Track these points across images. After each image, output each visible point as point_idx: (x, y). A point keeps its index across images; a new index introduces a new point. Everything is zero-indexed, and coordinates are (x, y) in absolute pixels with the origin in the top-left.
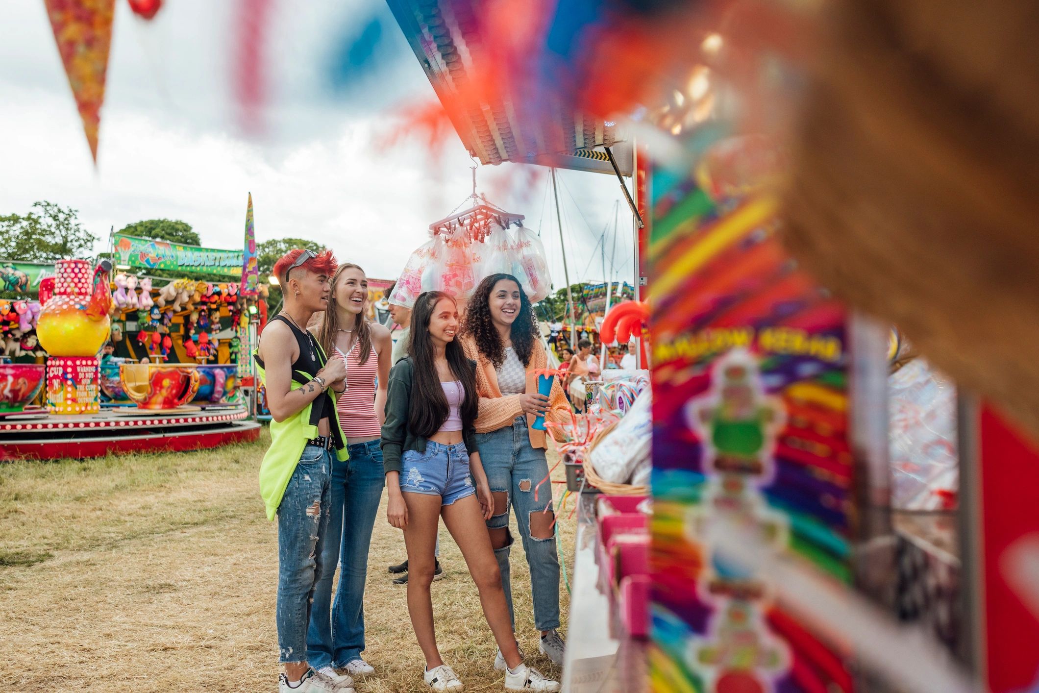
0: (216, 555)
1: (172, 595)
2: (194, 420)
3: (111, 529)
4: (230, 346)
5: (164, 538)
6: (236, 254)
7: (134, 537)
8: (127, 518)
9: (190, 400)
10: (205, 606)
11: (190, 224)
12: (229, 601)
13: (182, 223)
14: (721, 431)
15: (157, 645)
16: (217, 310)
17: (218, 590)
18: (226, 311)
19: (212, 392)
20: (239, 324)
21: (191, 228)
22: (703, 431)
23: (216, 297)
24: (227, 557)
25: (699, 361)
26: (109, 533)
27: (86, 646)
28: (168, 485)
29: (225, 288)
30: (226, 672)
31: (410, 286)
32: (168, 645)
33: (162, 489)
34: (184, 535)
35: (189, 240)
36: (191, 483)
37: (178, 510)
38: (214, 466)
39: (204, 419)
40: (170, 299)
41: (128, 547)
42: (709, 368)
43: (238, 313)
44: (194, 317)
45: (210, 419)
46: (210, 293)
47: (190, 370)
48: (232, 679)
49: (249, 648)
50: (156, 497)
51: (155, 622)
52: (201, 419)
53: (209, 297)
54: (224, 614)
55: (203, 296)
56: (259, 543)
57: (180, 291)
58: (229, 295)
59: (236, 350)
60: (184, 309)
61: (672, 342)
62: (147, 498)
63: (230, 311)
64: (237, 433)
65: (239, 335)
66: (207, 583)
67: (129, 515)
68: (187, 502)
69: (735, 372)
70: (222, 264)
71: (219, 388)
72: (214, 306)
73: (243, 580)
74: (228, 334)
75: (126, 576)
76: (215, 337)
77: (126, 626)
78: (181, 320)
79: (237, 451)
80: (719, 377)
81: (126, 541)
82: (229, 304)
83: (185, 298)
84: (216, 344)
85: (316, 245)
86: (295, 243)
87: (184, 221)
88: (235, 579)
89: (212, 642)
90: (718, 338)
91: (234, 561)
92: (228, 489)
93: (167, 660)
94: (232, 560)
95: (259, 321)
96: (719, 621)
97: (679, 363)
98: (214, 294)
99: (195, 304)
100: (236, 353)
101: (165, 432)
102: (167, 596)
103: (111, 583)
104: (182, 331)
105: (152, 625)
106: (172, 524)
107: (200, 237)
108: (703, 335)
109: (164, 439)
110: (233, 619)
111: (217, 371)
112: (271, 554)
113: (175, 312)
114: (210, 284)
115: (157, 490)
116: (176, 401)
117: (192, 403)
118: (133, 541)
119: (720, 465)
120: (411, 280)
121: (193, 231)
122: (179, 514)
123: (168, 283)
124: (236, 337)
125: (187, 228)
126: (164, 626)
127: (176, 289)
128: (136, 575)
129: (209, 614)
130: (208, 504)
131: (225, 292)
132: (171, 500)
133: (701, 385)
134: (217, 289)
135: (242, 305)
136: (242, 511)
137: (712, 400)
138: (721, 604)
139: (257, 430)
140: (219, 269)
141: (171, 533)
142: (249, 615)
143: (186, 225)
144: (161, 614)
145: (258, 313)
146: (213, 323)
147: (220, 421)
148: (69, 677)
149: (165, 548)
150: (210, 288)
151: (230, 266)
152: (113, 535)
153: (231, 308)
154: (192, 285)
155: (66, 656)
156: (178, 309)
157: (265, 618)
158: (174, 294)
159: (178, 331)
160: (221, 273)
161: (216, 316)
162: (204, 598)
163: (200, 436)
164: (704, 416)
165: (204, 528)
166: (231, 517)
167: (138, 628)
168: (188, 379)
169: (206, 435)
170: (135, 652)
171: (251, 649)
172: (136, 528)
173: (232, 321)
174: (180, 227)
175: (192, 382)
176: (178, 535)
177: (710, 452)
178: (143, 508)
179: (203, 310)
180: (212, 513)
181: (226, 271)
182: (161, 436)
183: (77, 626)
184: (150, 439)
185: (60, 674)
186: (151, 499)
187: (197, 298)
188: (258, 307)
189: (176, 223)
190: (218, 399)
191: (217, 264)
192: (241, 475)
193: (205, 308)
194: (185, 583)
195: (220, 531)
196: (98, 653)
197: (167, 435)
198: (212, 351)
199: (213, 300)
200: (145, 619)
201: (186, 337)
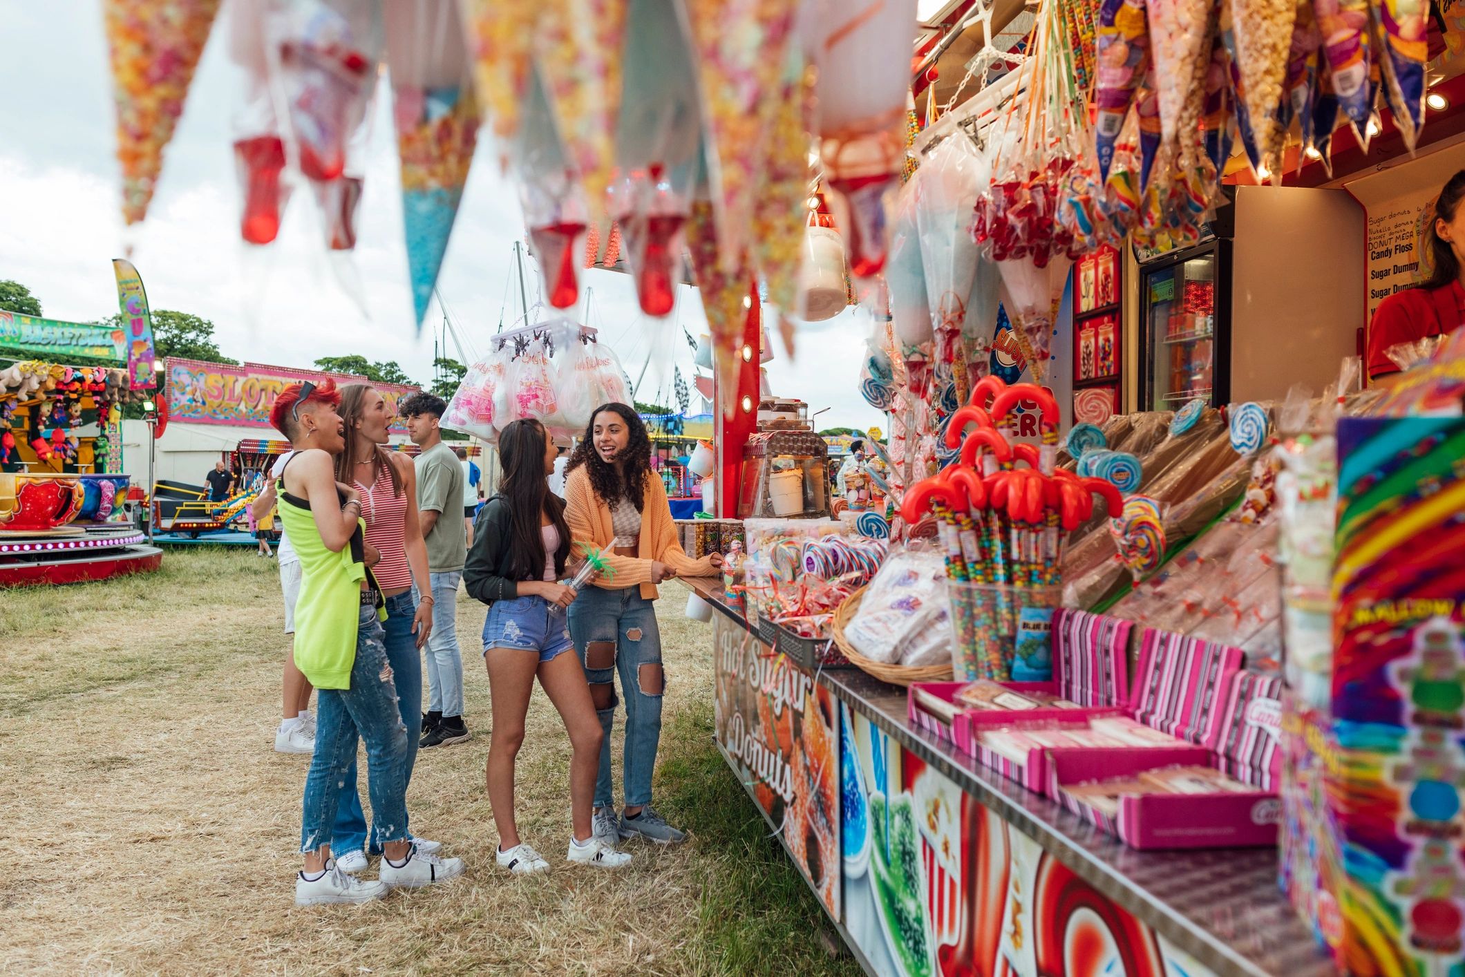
0: (168, 719)
1: (131, 771)
2: (77, 544)
3: (8, 688)
4: (95, 446)
5: (86, 698)
6: (103, 331)
7: (45, 698)
8: (24, 673)
9: (72, 519)
10: (182, 783)
11: (26, 286)
12: (208, 776)
13: (15, 285)
14: (1421, 689)
15: (141, 835)
16: (77, 401)
17: (188, 763)
18: (89, 402)
19: (97, 509)
20: (108, 419)
21: (28, 292)
22: (1404, 689)
23: (77, 385)
24: (184, 721)
25: (1397, 627)
26: (7, 692)
27: (46, 841)
28: (62, 629)
29: (88, 374)
30: (246, 864)
31: (473, 407)
32: (157, 835)
33: (57, 634)
34: (110, 693)
35: (25, 306)
36: (94, 626)
37: (90, 661)
38: (115, 601)
39: (91, 544)
40: (14, 385)
41: (45, 710)
42: (1410, 633)
43: (107, 405)
44: (46, 409)
45: (99, 543)
46: (70, 379)
47: (71, 482)
48: (258, 872)
49: (263, 833)
50: (52, 645)
51: (126, 807)
52: (86, 543)
53: (67, 385)
54: (210, 793)
55: (59, 383)
56: (219, 702)
57: (28, 375)
58: (95, 381)
59: (103, 451)
60: (32, 396)
61: (1372, 609)
62: (40, 647)
63: (96, 402)
64: (135, 561)
65: (107, 432)
66: (169, 754)
67: (24, 668)
68: (97, 651)
69: (1437, 637)
70: (82, 342)
71: (106, 504)
72: (74, 396)
73: (214, 749)
74: (91, 430)
75: (59, 749)
76: (74, 434)
77: (86, 813)
78: (25, 412)
79: (139, 583)
80: (1420, 641)
81: (36, 703)
82: (95, 393)
83: (35, 385)
84: (76, 443)
85: (199, 320)
86: (171, 317)
87: (18, 282)
88: (205, 749)
89: (212, 829)
90: (1420, 607)
91: (195, 726)
92: (145, 634)
93: (161, 854)
94: (192, 724)
95: (157, 420)
96: (1416, 857)
97: (1379, 627)
98: (74, 380)
99: (47, 392)
100: (103, 456)
101: (40, 560)
102: (124, 773)
103: (41, 759)
104: (27, 426)
105: (122, 810)
106: (91, 679)
107: (40, 303)
108: (1404, 604)
109: (39, 567)
110: (226, 799)
111: (104, 483)
112: (240, 716)
113: (19, 400)
114: (69, 367)
115: (50, 635)
116: (52, 520)
117: (75, 523)
118: (44, 702)
119: (1418, 719)
120: (473, 400)
121: (30, 295)
122: (93, 667)
123: (10, 364)
124: (103, 435)
125: (22, 291)
126: (138, 811)
127: (22, 373)
128: (70, 747)
129: (191, 793)
130: (128, 653)
131: (89, 378)
132: (73, 647)
133: (1403, 648)
134: (79, 374)
135: (112, 395)
136: (177, 661)
137: (1413, 662)
138: (1419, 842)
139: (159, 556)
140: (77, 348)
141: (92, 691)
142: (244, 793)
143: (22, 288)
144: (127, 796)
145: (155, 411)
146: (71, 417)
147: (111, 545)
148: (43, 881)
149: (94, 712)
150: (67, 372)
151: (92, 346)
152: (15, 696)
153: (98, 398)
154: (45, 368)
155: (26, 854)
156: (25, 398)
157: (269, 795)
158: (19, 379)
159: (22, 426)
160: (81, 354)
161: (77, 408)
162: (174, 773)
163: (87, 564)
164: (1404, 675)
165: (136, 685)
166: (166, 670)
167: (105, 814)
168: (69, 493)
169: (94, 564)
170: (114, 844)
171: (267, 835)
172: (42, 686)
173: (99, 415)
174: (13, 290)
175: (76, 496)
176: (102, 693)
177: (1410, 708)
178: (41, 659)
179: (59, 401)
180: (139, 665)
181: (88, 352)
182: (34, 564)
183: (22, 815)
184: (20, 569)
185: (29, 877)
186: (45, 647)
187: (51, 385)
188: (155, 403)
189: (7, 284)
190: (105, 517)
191: (74, 342)
192: (156, 614)
193: (62, 397)
194: (140, 756)
195: (159, 687)
196: (67, 848)
197: (43, 563)
198: (70, 453)
199: (73, 388)
200: (110, 803)
201: (34, 435)
